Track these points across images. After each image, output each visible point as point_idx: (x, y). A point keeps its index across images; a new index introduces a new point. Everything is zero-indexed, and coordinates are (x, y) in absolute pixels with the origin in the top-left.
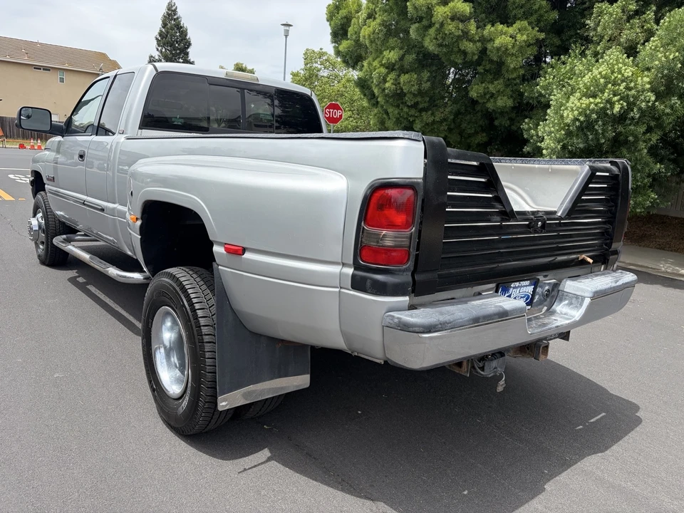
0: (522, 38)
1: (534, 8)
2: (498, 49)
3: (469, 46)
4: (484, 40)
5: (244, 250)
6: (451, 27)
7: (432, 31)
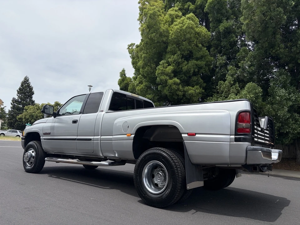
0: (198, 91)
2: (190, 94)
3: (180, 93)
4: (184, 91)
5: (196, 134)
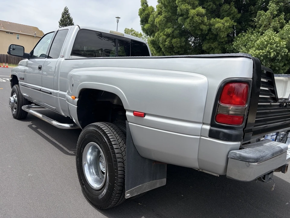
0: (227, 24)
1: (232, 12)
2: (217, 29)
3: (204, 27)
4: (210, 25)
5: (145, 115)
6: (197, 19)
7: (188, 20)
